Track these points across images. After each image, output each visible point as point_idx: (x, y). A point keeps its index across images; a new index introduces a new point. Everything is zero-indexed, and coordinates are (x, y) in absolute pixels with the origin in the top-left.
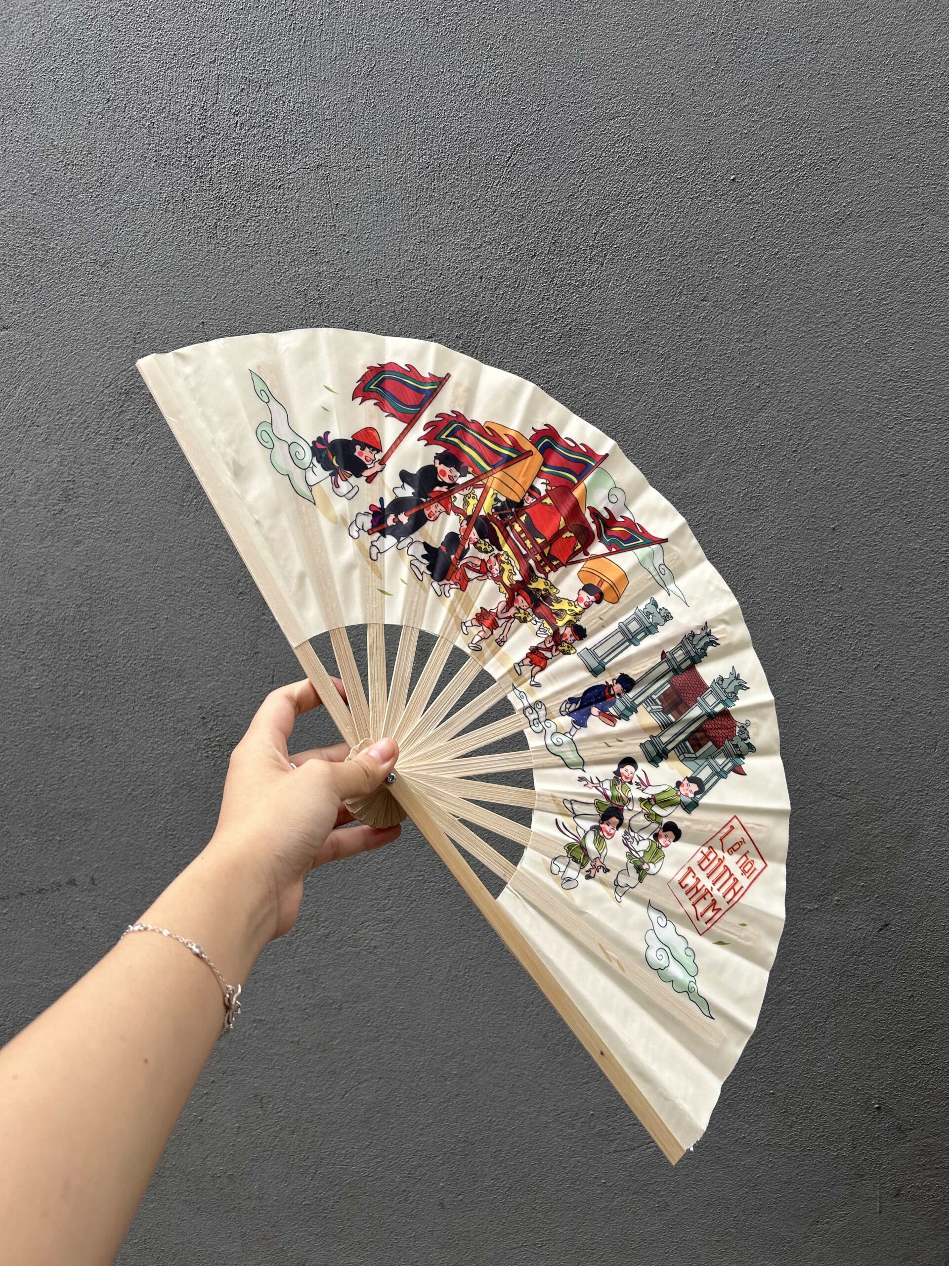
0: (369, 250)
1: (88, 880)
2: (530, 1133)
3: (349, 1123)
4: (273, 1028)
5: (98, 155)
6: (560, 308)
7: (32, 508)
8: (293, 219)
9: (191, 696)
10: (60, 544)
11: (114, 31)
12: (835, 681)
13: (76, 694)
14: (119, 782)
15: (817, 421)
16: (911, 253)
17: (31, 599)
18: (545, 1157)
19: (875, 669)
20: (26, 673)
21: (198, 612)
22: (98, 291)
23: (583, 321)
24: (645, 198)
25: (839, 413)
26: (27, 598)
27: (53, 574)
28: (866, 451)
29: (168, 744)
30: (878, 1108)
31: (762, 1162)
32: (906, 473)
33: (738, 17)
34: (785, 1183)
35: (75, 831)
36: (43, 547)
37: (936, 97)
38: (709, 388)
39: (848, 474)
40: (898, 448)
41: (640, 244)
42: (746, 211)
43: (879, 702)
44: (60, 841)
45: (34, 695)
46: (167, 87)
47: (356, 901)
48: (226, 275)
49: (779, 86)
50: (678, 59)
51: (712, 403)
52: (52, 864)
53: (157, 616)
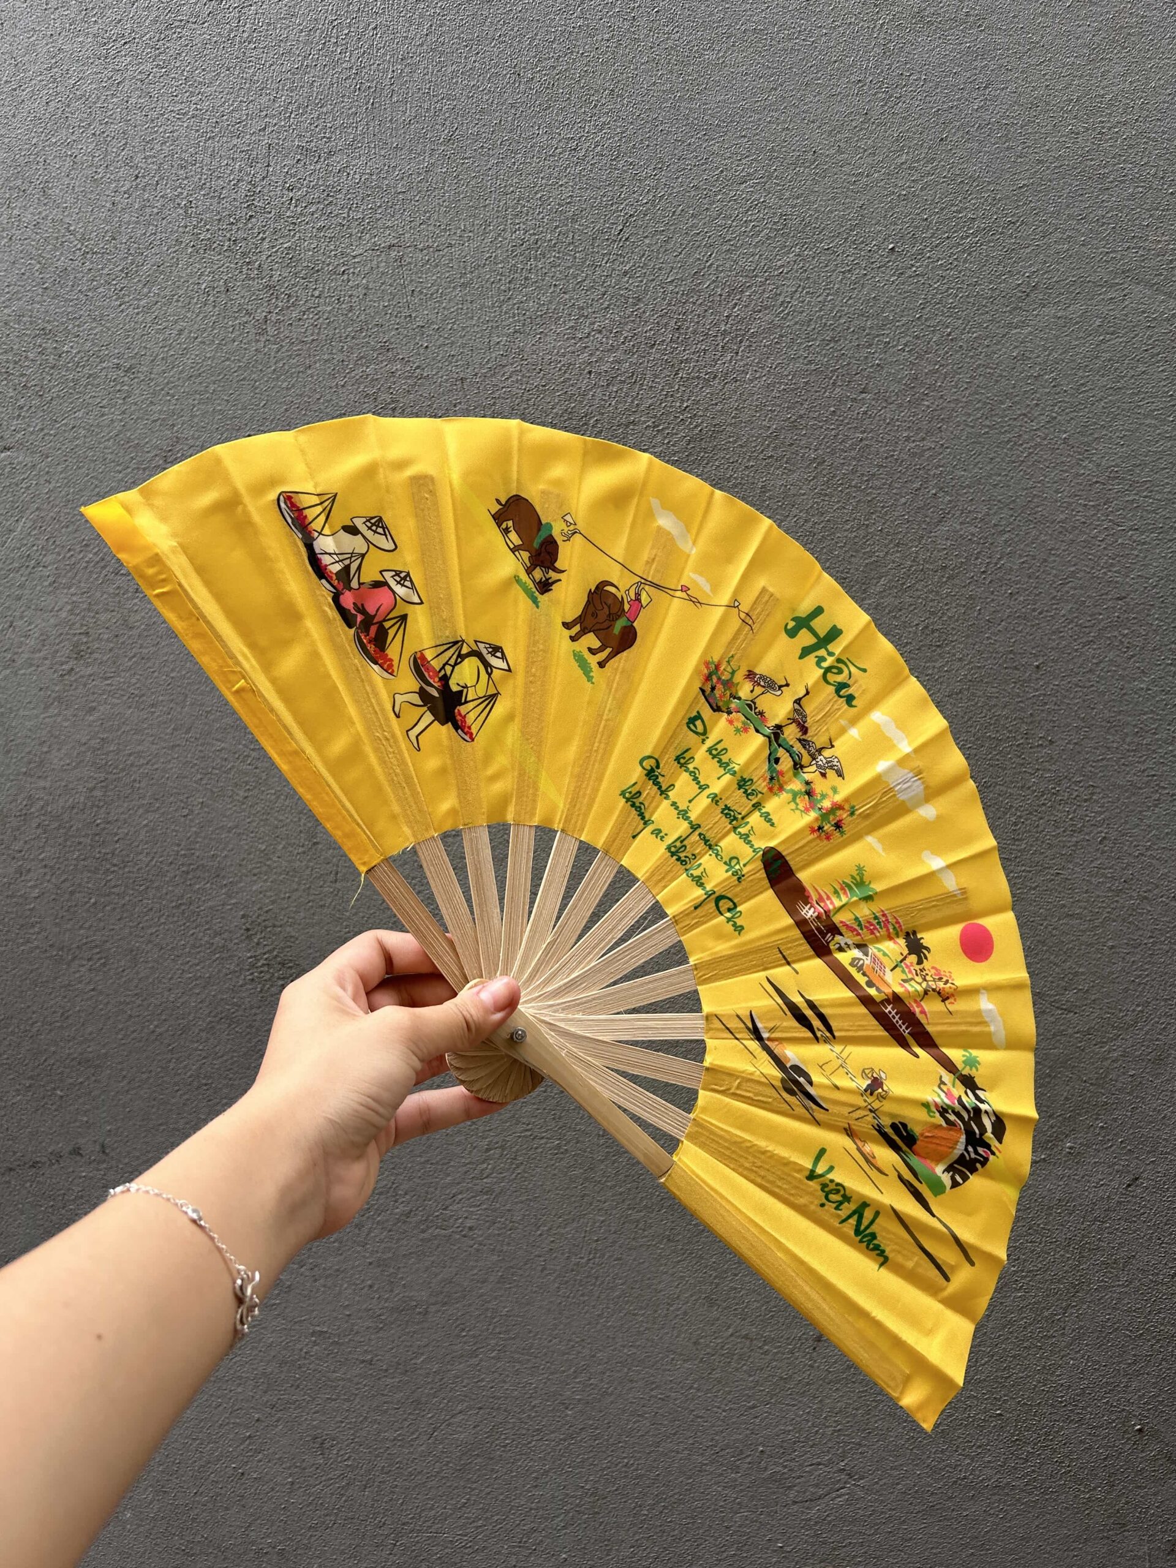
0: (452, 343)
1: (98, 1148)
2: (680, 1479)
3: (438, 1472)
4: (337, 1343)
5: (124, 241)
6: (687, 407)
7: (33, 668)
8: (360, 309)
9: (233, 901)
10: (69, 713)
11: (145, 97)
12: (1051, 860)
13: (87, 903)
14: (138, 1016)
15: (1009, 534)
16: (1112, 329)
17: (31, 783)
18: (701, 1513)
19: (1101, 842)
20: (23, 878)
21: (242, 793)
22: (121, 402)
23: (716, 421)
24: (786, 273)
25: (1036, 523)
26: (25, 781)
27: (59, 750)
28: (1072, 569)
29: (202, 965)
30: (1140, 1430)
31: (992, 1512)
32: (1123, 595)
33: (889, 62)
34: (1023, 1539)
35: (81, 1083)
36: (49, 717)
37: (1131, 146)
38: (874, 498)
39: (1054, 598)
40: (1112, 565)
41: (783, 327)
42: (909, 285)
43: (1108, 885)
44: (62, 1097)
45: (32, 906)
46: (207, 160)
47: (445, 1167)
48: (278, 378)
49: (942, 139)
50: (819, 111)
51: (878, 517)
52: (50, 1128)
53: (190, 800)
